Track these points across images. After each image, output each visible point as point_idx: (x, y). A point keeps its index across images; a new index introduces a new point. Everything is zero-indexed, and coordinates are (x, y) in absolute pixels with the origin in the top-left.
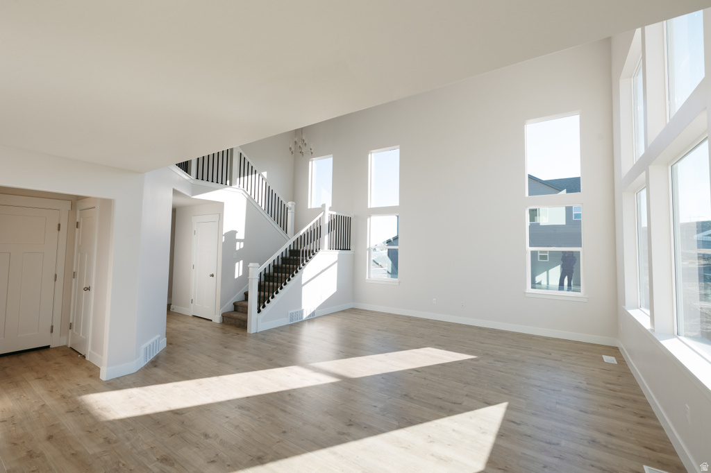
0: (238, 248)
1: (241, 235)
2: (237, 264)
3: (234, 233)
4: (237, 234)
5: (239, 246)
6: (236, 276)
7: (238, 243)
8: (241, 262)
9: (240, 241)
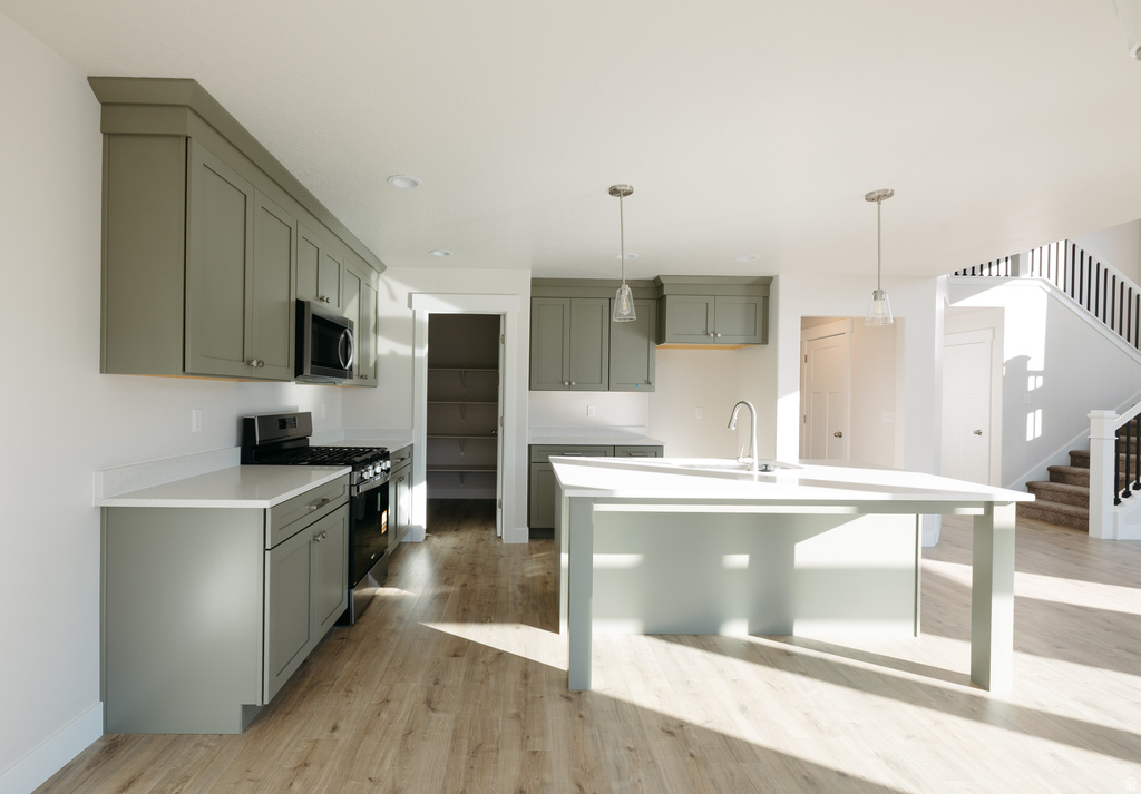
0: (1031, 387)
1: (1037, 363)
2: (1030, 416)
3: (1023, 360)
4: (1029, 362)
5: (1034, 383)
6: (1029, 437)
7: (1031, 379)
8: (1039, 413)
9: (1036, 374)
